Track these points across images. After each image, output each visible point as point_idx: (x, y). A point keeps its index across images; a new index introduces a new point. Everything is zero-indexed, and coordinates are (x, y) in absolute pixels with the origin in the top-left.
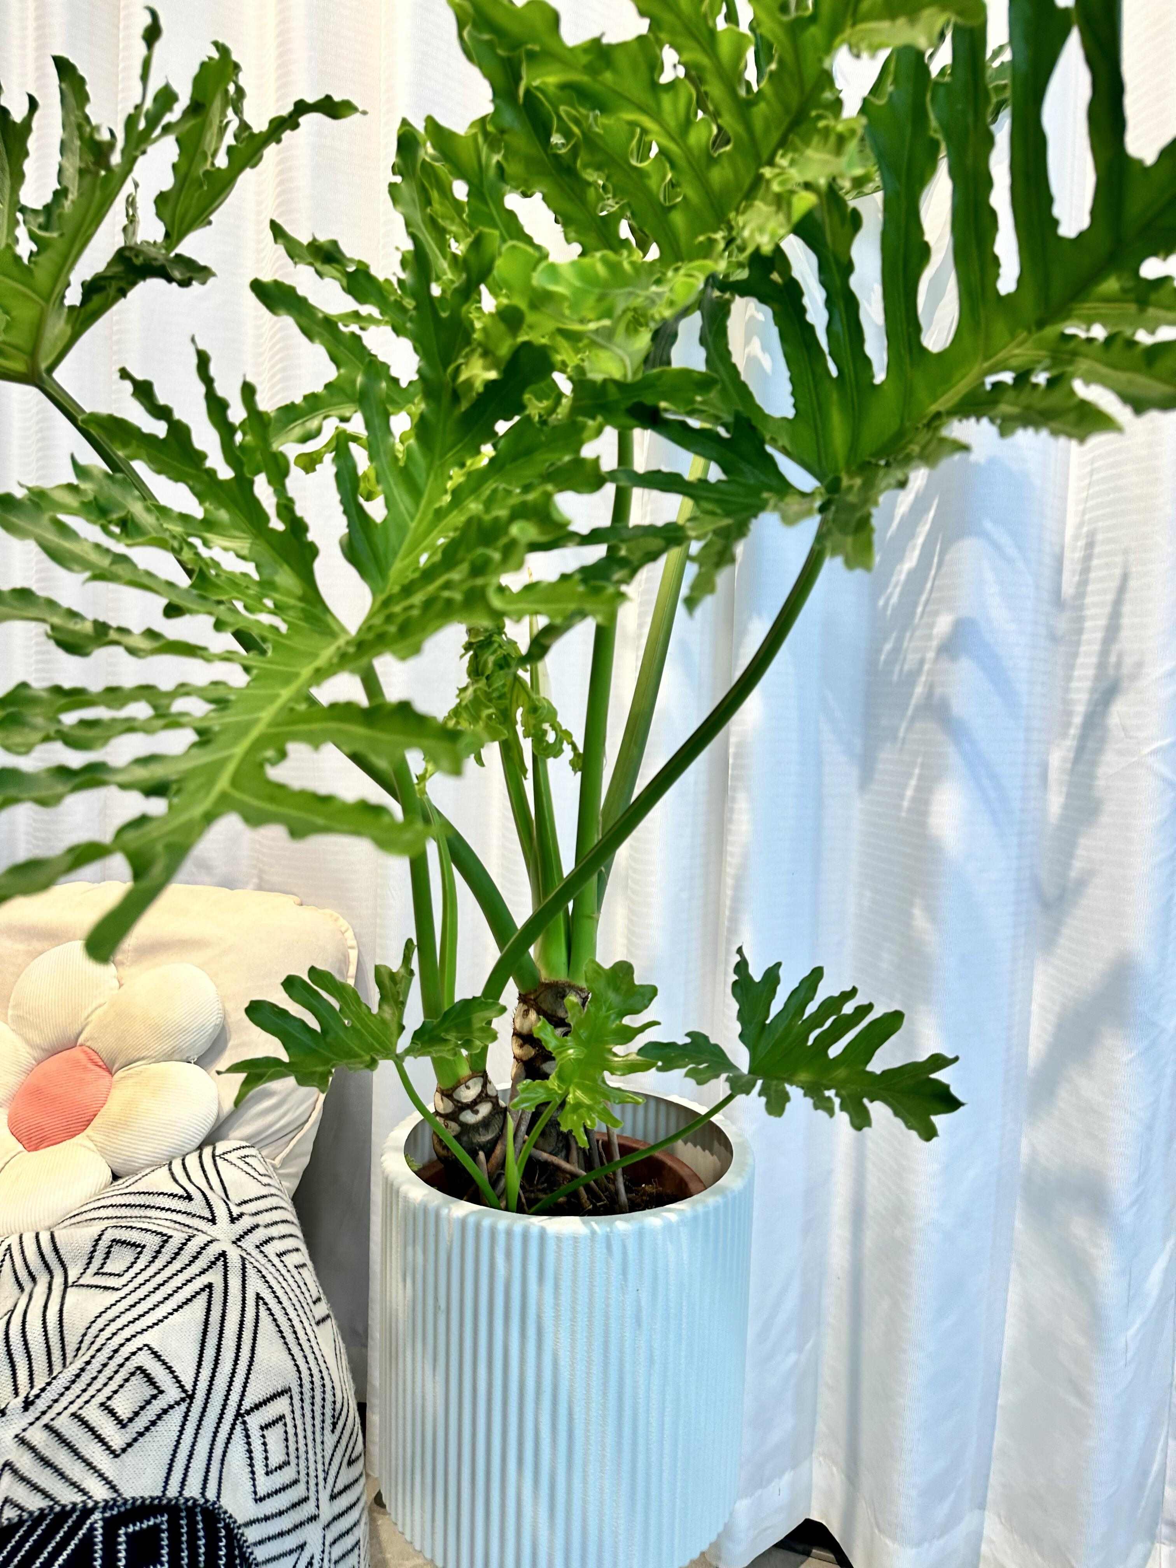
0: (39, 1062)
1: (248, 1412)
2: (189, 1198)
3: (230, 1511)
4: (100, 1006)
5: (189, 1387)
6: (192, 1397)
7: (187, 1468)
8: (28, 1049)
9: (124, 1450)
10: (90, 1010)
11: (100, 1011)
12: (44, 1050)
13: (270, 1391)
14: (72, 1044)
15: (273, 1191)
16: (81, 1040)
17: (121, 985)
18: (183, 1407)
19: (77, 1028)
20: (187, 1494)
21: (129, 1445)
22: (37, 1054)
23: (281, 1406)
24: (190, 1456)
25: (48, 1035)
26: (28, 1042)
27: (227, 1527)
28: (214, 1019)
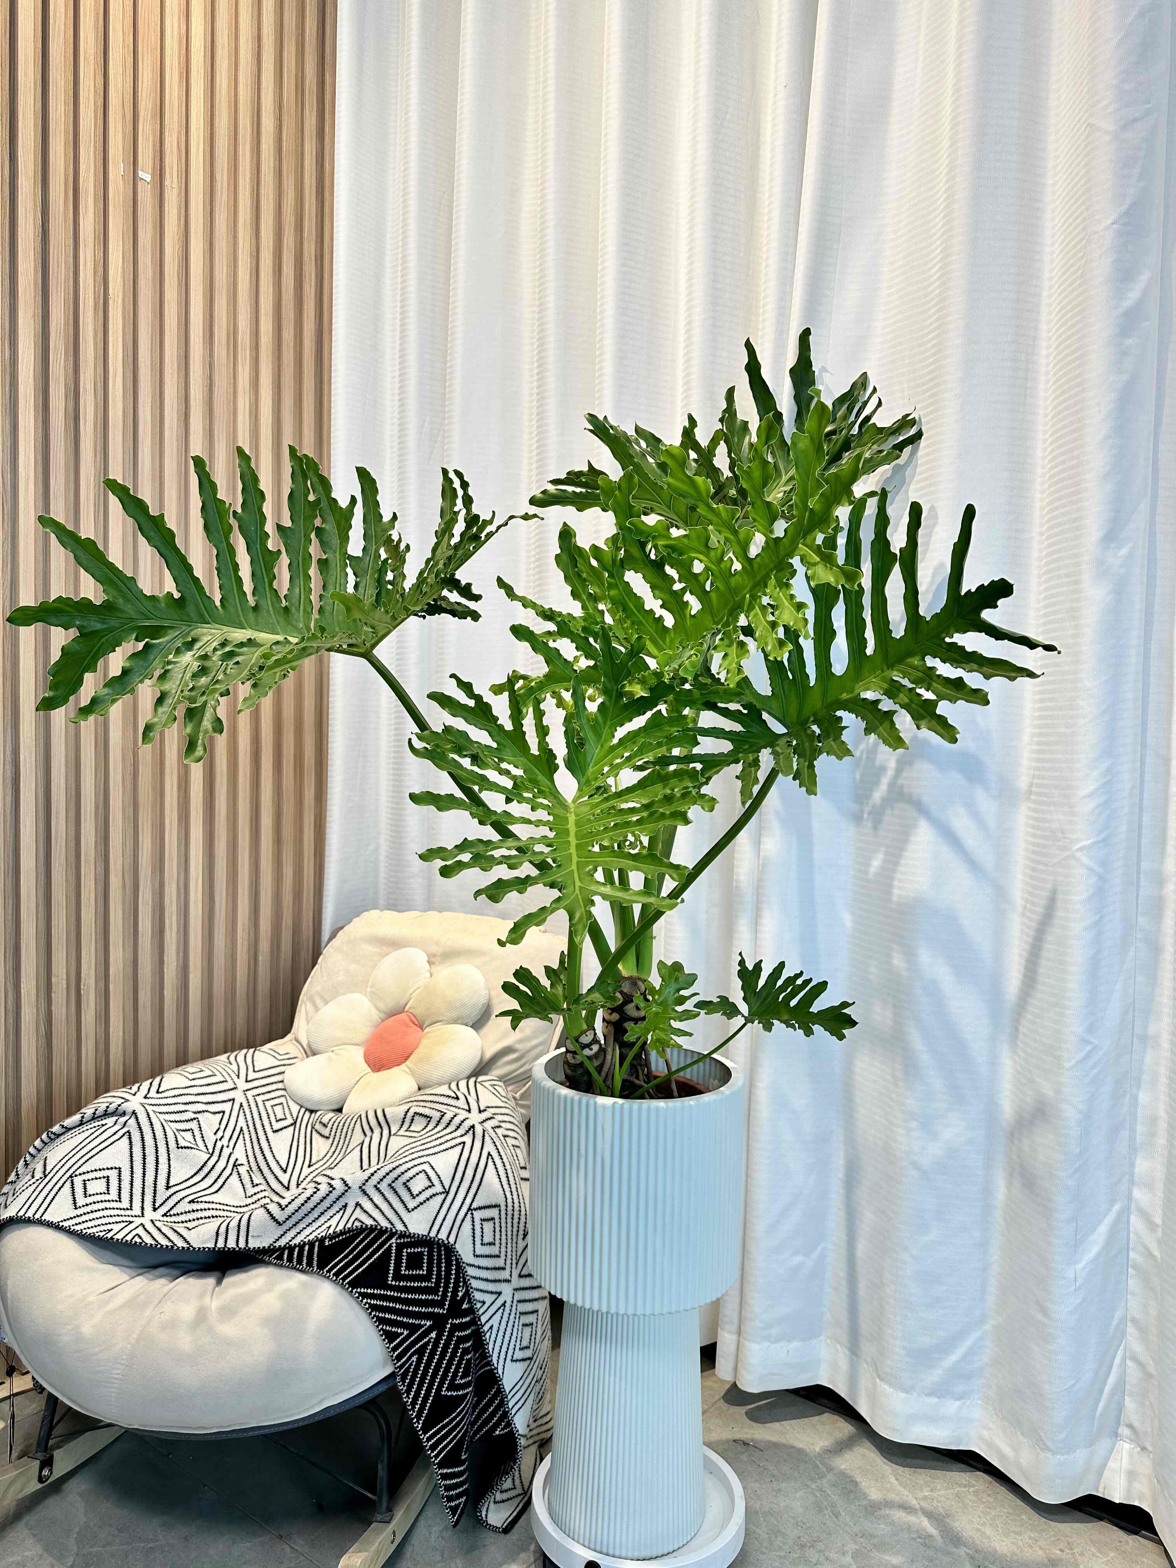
0: (383, 1021)
1: (475, 1209)
2: (457, 1098)
3: (460, 1253)
4: (419, 988)
5: (447, 1188)
6: (448, 1193)
7: (442, 1224)
8: (377, 1013)
9: (413, 1210)
10: (413, 990)
11: (417, 991)
12: (385, 1013)
13: (488, 1203)
14: (402, 1011)
15: (507, 1106)
16: (406, 1009)
17: (431, 975)
18: (443, 1196)
19: (403, 1002)
20: (439, 1236)
21: (416, 1208)
22: (382, 1015)
23: (493, 1213)
24: (444, 1220)
25: (390, 1003)
26: (377, 1009)
27: (457, 1260)
28: (483, 1000)
